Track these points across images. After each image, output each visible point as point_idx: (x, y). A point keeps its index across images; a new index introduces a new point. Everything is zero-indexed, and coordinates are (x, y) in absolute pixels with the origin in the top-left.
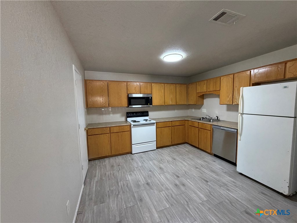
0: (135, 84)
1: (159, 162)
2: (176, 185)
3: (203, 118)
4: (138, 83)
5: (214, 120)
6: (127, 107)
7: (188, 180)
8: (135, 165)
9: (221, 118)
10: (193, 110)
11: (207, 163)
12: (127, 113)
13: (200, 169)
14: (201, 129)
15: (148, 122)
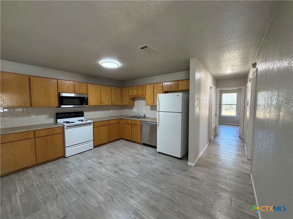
0: (68, 82)
1: (98, 158)
2: (116, 172)
3: (134, 116)
4: (71, 82)
5: (142, 117)
6: (57, 107)
7: (125, 166)
8: (72, 166)
9: (147, 116)
10: (127, 110)
11: (138, 151)
12: (57, 114)
13: (133, 156)
14: (133, 125)
15: (84, 122)
